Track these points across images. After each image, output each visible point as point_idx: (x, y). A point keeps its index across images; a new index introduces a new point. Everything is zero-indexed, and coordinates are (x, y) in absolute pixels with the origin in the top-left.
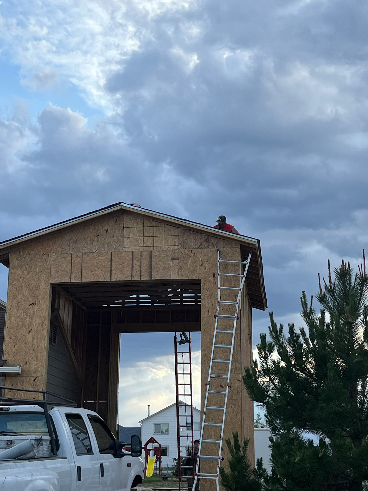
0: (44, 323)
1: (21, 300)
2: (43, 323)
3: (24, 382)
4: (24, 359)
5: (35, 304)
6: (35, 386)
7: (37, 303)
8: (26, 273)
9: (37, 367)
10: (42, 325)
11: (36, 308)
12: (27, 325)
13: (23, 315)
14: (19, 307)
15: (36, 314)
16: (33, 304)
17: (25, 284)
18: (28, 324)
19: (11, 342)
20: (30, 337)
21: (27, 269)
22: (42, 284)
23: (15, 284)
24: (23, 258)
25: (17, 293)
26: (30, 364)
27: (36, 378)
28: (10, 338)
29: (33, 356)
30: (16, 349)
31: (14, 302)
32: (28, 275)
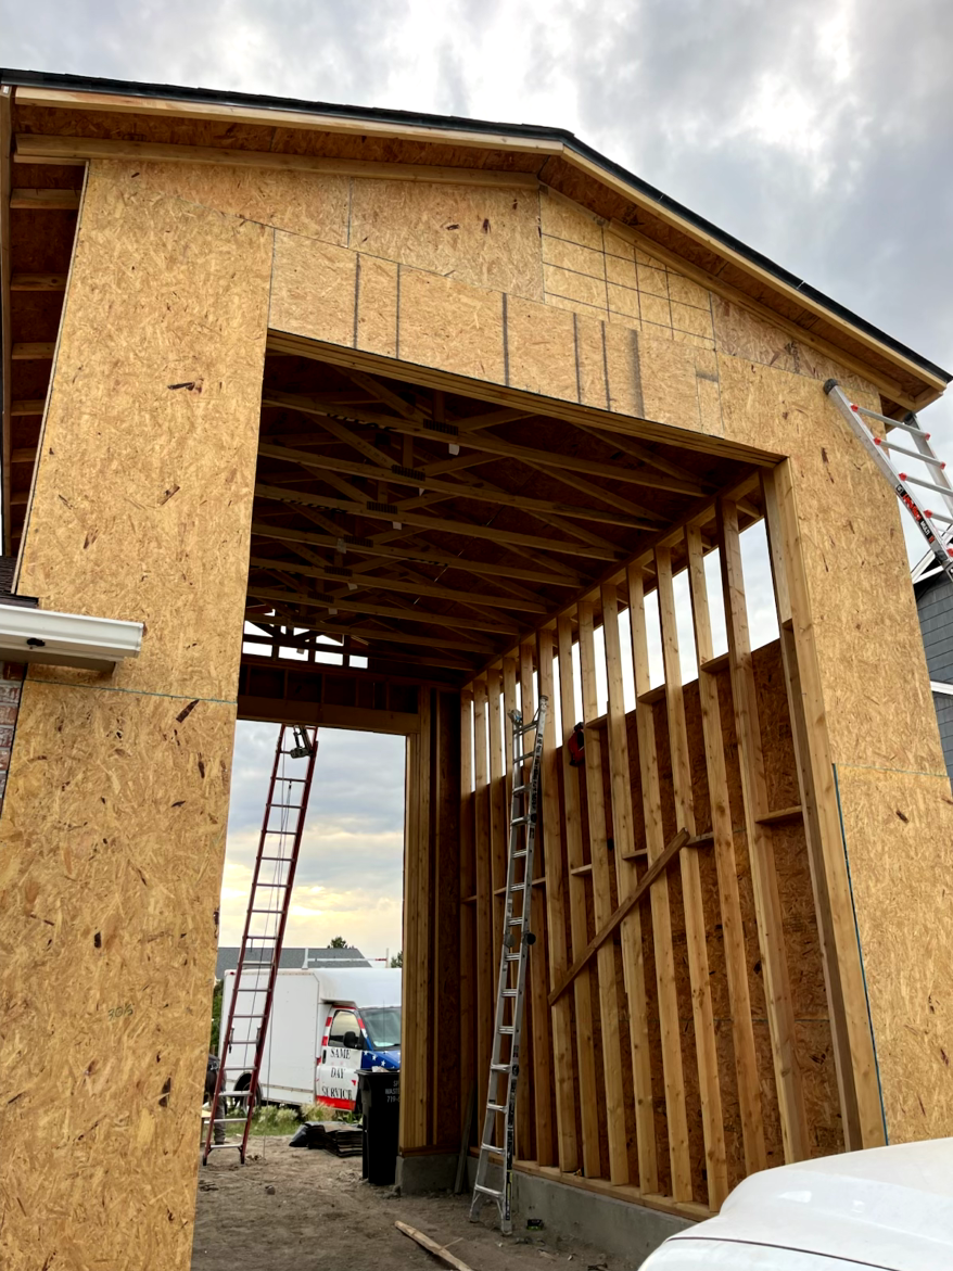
0: (238, 475)
1: (132, 355)
2: (234, 473)
3: (127, 719)
4: (134, 610)
5: (200, 390)
6: (183, 743)
7: (205, 387)
8: (160, 260)
9: (197, 655)
10: (229, 480)
11: (202, 405)
12: (156, 463)
13: (136, 417)
14: (117, 383)
15: (199, 430)
16: (190, 386)
17: (154, 298)
18: (163, 462)
19: (69, 522)
20: (168, 518)
21: (164, 245)
22: (235, 323)
23: (104, 286)
24: (152, 204)
25: (113, 324)
26: (160, 639)
27: (191, 707)
28: (61, 501)
29: (180, 603)
30: (92, 557)
31: (98, 357)
32: (169, 269)
